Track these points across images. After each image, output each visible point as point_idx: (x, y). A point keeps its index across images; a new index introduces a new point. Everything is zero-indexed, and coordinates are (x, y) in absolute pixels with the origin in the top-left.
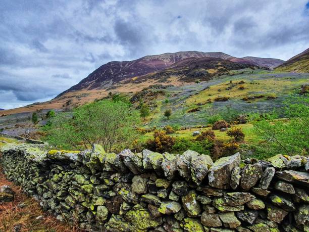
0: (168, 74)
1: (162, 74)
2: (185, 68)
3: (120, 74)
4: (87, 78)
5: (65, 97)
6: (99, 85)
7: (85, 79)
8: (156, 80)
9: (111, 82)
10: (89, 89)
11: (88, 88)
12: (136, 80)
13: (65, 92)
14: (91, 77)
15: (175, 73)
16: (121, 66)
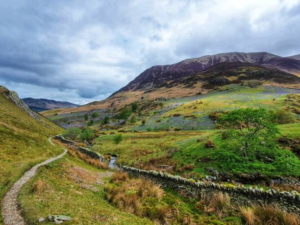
0: (197, 80)
1: (191, 79)
2: (212, 74)
3: (160, 77)
4: (133, 81)
5: (115, 97)
6: (142, 87)
7: (132, 81)
8: (185, 85)
9: (152, 84)
10: (134, 91)
11: (133, 89)
12: (170, 84)
13: (116, 93)
14: (137, 80)
15: (202, 78)
16: (163, 69)
